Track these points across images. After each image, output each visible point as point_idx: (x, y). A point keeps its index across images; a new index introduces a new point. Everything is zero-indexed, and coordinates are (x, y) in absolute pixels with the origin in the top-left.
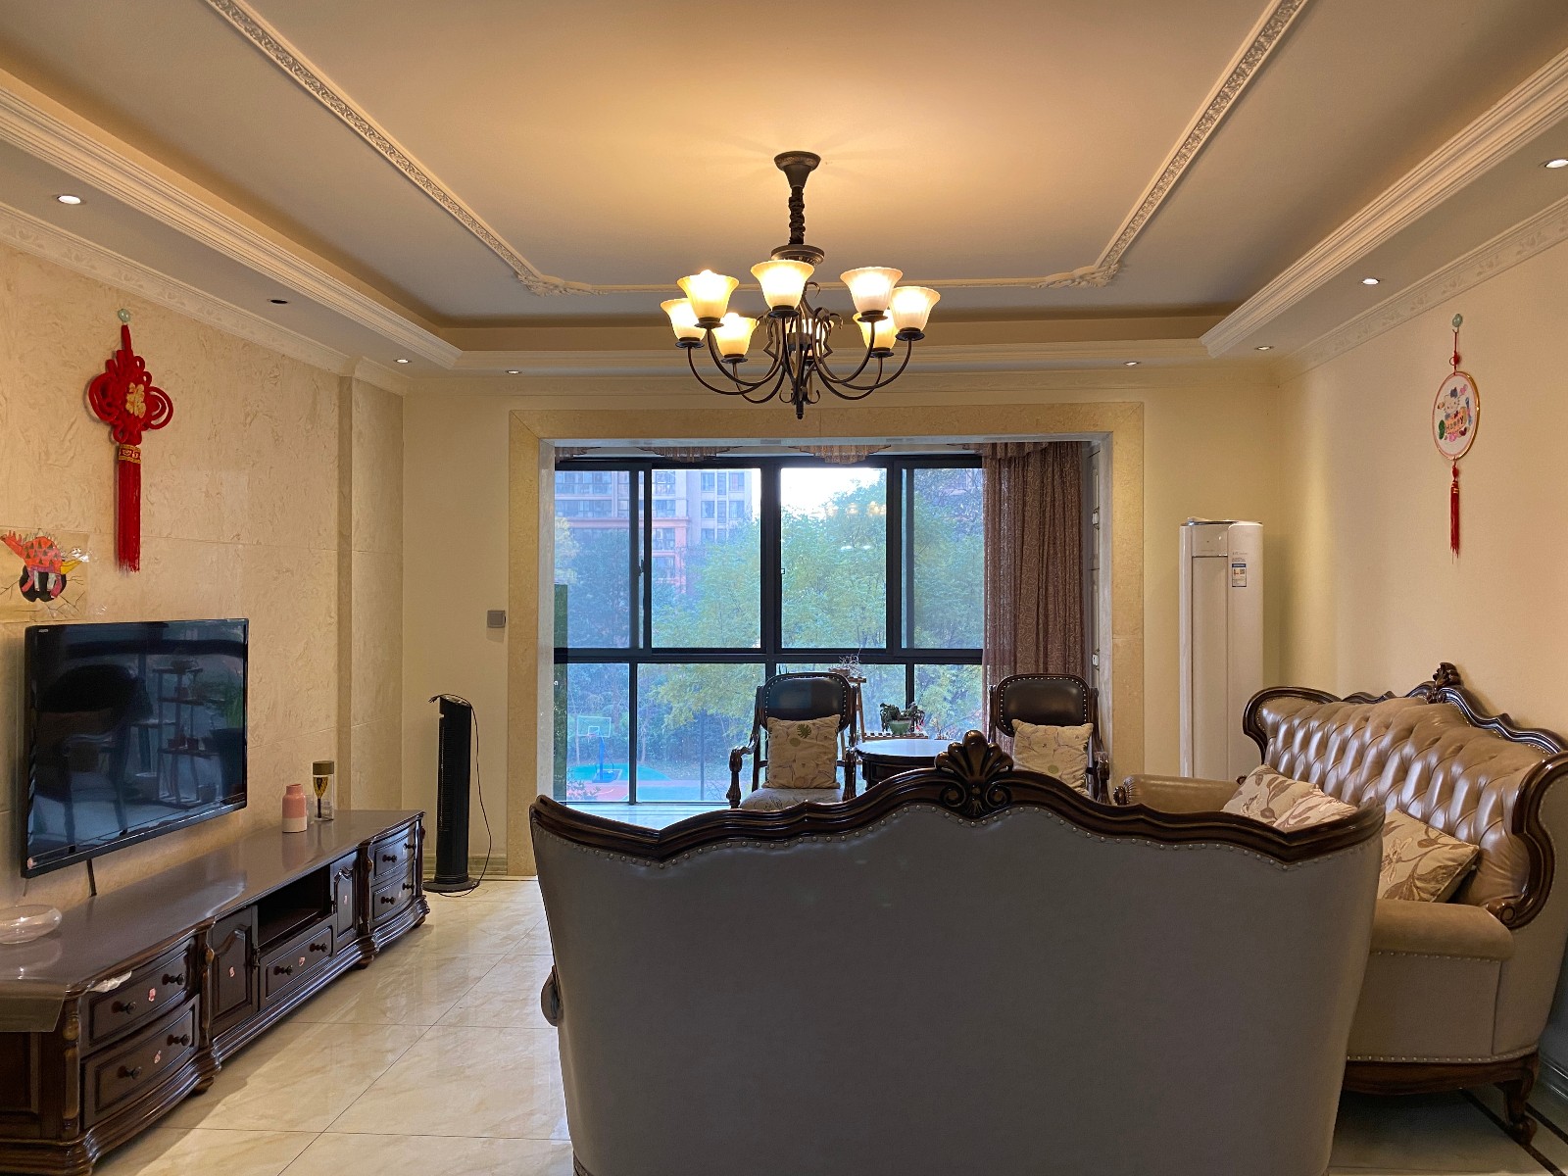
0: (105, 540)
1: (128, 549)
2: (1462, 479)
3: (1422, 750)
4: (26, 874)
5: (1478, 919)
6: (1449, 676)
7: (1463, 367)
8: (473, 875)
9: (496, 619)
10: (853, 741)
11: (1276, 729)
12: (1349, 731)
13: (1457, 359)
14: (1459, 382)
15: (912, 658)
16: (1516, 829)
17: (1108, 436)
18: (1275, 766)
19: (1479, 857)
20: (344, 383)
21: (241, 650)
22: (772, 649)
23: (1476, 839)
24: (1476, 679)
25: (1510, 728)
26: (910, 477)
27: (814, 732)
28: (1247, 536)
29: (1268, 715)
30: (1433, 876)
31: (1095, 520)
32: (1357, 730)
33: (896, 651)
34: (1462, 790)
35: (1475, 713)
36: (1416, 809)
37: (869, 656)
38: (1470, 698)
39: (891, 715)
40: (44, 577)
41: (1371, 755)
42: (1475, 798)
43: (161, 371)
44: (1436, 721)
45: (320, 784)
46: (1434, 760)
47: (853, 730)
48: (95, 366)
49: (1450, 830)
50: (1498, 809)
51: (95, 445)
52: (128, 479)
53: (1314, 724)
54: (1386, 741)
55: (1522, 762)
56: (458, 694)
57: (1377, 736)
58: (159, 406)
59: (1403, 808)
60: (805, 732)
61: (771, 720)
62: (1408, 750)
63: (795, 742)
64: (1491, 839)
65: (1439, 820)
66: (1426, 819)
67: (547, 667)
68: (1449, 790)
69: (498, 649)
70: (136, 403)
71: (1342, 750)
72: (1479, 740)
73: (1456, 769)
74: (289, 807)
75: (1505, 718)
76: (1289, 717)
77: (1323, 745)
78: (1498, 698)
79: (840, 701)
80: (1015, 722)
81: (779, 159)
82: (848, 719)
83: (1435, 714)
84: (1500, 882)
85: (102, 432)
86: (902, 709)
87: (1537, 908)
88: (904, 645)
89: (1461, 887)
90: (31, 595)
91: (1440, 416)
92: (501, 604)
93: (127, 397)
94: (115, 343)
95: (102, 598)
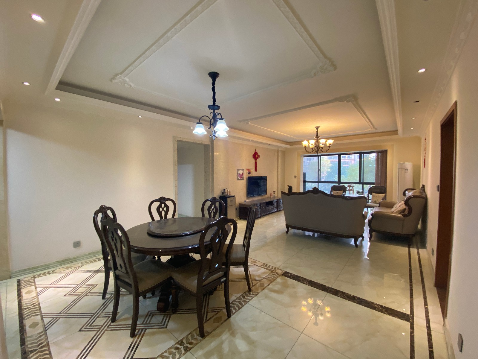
0: (254, 169)
1: (256, 170)
2: (426, 157)
4: (248, 197)
5: (400, 215)
6: (423, 186)
9: (295, 177)
13: (425, 140)
15: (363, 183)
16: (405, 205)
17: (387, 150)
20: (278, 151)
21: (266, 180)
22: (339, 182)
26: (364, 155)
27: (339, 193)
33: (359, 183)
37: (353, 183)
39: (358, 192)
40: (249, 172)
43: (259, 153)
45: (274, 193)
47: (345, 193)
48: (253, 153)
51: (253, 161)
52: (256, 163)
58: (259, 156)
60: (337, 192)
61: (333, 191)
67: (302, 183)
69: (295, 180)
70: (257, 156)
74: (271, 195)
79: (343, 189)
80: (372, 193)
81: (315, 127)
85: (254, 159)
86: (360, 191)
88: (362, 181)
90: (248, 174)
91: (424, 148)
92: (296, 175)
93: (256, 156)
94: (255, 151)
95: (254, 174)
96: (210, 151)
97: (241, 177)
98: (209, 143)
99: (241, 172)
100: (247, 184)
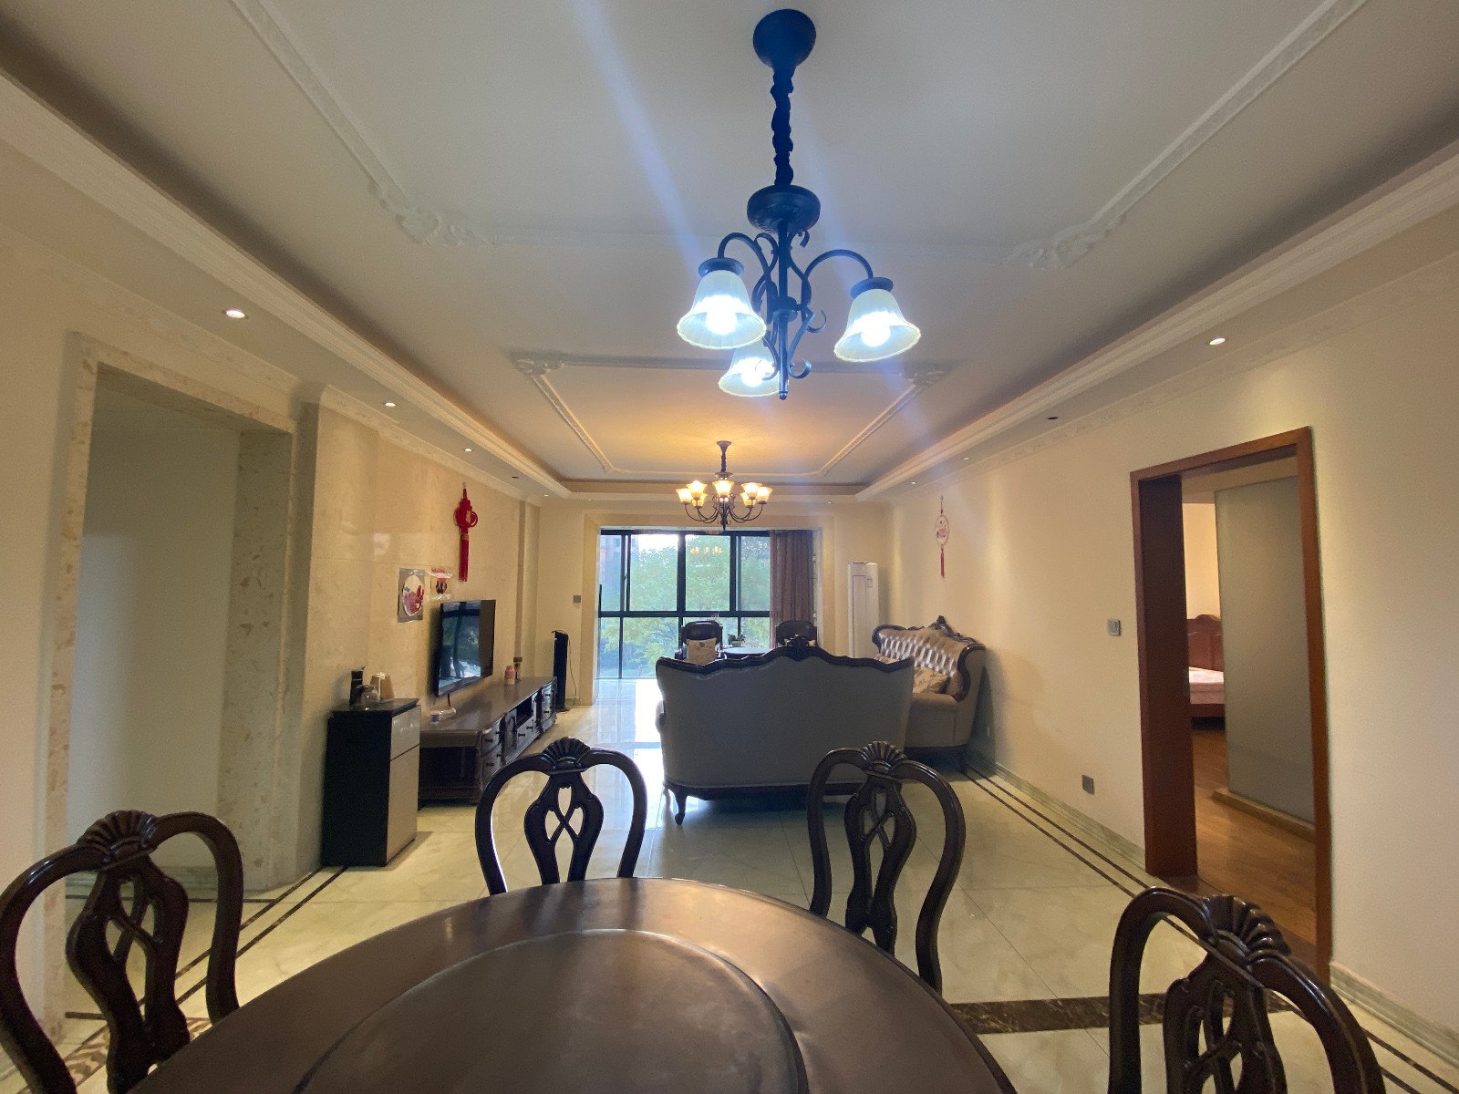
0: (456, 571)
1: (463, 572)
2: (944, 552)
3: (932, 646)
5: (948, 698)
6: (941, 620)
7: (944, 514)
8: (566, 706)
9: (577, 599)
10: (722, 648)
11: (884, 640)
12: (909, 640)
13: (942, 511)
14: (942, 519)
15: (740, 615)
16: (958, 669)
17: (820, 529)
18: (884, 654)
19: (949, 679)
20: (522, 504)
21: (493, 614)
22: (681, 612)
23: (948, 674)
24: (951, 622)
25: (960, 638)
26: (740, 539)
27: (706, 645)
28: (872, 566)
29: (881, 636)
30: (935, 686)
31: (814, 559)
32: (912, 640)
33: (732, 613)
34: (944, 659)
35: (950, 633)
36: (930, 666)
37: (723, 614)
38: (949, 628)
39: (732, 639)
40: (441, 585)
41: (916, 648)
42: (947, 661)
43: (475, 506)
44: (937, 636)
45: (517, 666)
46: (936, 649)
47: (721, 644)
48: (456, 505)
49: (941, 672)
50: (954, 664)
51: (455, 532)
52: (464, 544)
53: (897, 638)
54: (921, 643)
55: (961, 646)
56: (564, 631)
57: (918, 641)
58: (474, 517)
59: (926, 666)
60: (702, 645)
61: (688, 640)
62: (928, 646)
63: (698, 649)
64: (952, 674)
65: (937, 669)
66: (933, 669)
67: (597, 620)
68: (940, 658)
69: (577, 612)
70: (468, 519)
71: (907, 647)
72: (950, 641)
73: (943, 652)
74: (507, 674)
75: (958, 634)
76: (888, 636)
77: (901, 645)
78: (957, 628)
79: (714, 632)
81: (718, 443)
82: (720, 640)
83: (937, 633)
84: (954, 688)
85: (457, 529)
86: (736, 635)
87: (966, 695)
88: (737, 610)
89: (943, 688)
90: (439, 592)
91: (937, 530)
92: (579, 593)
93: (464, 516)
94: (461, 496)
95: (459, 593)
96: (293, 471)
97: (414, 609)
98: (290, 426)
99: (413, 584)
100: (431, 637)
